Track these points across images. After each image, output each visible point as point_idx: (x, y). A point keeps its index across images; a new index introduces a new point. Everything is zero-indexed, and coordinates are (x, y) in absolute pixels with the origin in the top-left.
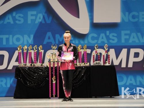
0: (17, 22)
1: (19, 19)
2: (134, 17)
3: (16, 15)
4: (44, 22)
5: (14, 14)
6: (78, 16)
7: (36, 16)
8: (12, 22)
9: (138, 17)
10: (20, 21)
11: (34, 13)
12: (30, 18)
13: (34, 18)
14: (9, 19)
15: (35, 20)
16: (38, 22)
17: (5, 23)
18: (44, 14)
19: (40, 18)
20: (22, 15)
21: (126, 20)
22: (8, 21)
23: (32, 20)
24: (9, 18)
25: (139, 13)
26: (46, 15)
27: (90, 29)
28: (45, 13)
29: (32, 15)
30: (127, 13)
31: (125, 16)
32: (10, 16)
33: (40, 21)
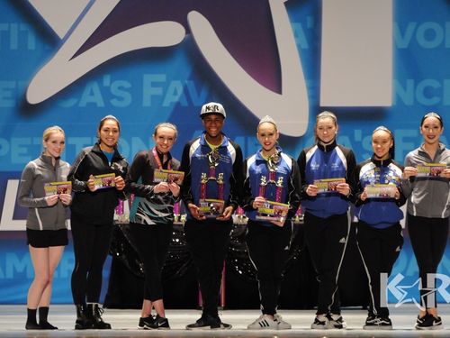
0: (114, 102)
1: (120, 93)
2: (428, 93)
3: (111, 83)
4: (185, 103)
5: (107, 80)
6: (277, 88)
7: (165, 86)
8: (101, 104)
9: (440, 92)
10: (121, 99)
11: (161, 78)
12: (149, 92)
13: (159, 91)
14: (93, 95)
15: (163, 98)
16: (171, 103)
17: (83, 103)
18: (186, 82)
19: (175, 93)
20: (127, 84)
21: (408, 101)
22: (91, 99)
23: (153, 97)
24: (92, 90)
25: (442, 83)
26: (191, 85)
27: (309, 124)
28: (190, 79)
29: (154, 84)
30: (410, 83)
31: (405, 89)
32: (94, 86)
33: (176, 99)
